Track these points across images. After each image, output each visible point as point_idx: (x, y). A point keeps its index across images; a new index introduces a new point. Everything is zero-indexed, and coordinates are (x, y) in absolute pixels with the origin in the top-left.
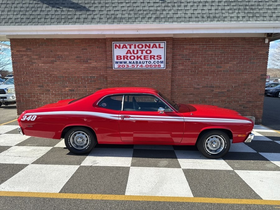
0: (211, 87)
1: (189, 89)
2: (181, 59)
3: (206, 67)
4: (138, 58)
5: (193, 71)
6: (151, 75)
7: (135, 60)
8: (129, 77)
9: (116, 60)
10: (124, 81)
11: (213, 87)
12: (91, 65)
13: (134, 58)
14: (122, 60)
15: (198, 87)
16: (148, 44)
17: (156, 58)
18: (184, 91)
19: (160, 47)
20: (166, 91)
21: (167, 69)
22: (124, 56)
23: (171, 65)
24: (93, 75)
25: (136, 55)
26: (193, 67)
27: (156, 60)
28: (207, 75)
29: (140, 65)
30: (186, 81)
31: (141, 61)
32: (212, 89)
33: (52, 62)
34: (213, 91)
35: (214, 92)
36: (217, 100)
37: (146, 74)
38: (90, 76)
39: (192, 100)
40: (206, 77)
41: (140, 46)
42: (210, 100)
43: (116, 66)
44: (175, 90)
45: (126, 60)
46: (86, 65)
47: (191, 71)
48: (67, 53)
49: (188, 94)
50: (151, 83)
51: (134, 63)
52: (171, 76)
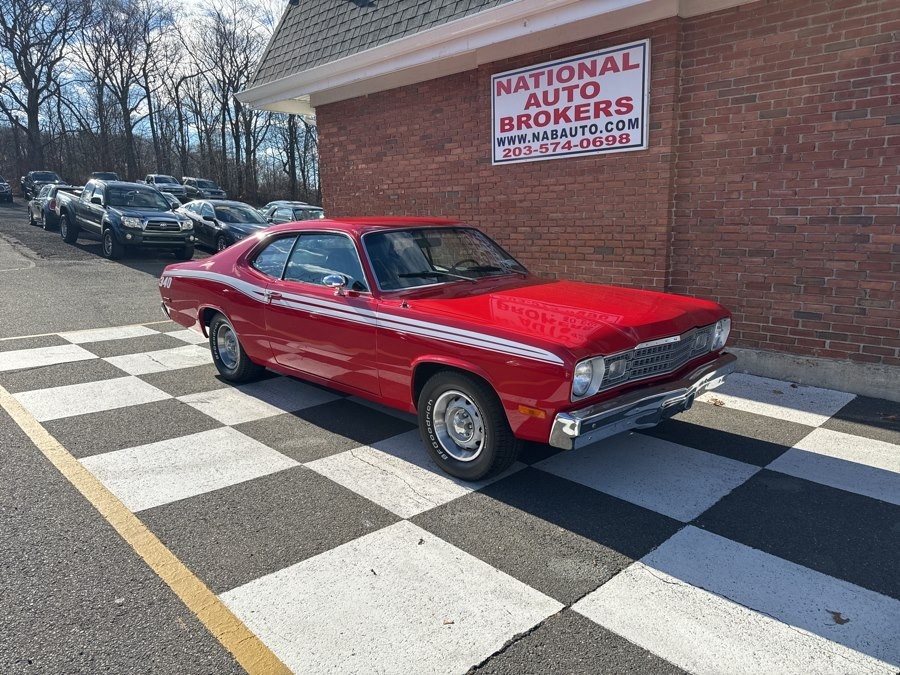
0: (858, 221)
1: (748, 229)
2: (717, 103)
3: (830, 125)
4: (561, 115)
5: (769, 151)
6: (601, 177)
7: (551, 127)
8: (535, 186)
9: (499, 135)
10: (521, 201)
11: (866, 222)
12: (451, 158)
13: (548, 121)
14: (515, 133)
15: (790, 219)
16: (588, 63)
17: (613, 108)
18: (725, 237)
19: (627, 67)
20: (651, 236)
21: (655, 150)
22: (519, 117)
23: (668, 132)
24: (456, 188)
25: (551, 110)
26: (766, 134)
27: (615, 118)
28: (838, 164)
29: (563, 141)
30: (735, 195)
31: (567, 126)
32: (859, 230)
33: (378, 158)
34: (865, 239)
35: (870, 246)
36: (883, 286)
37: (582, 173)
39: (759, 277)
40: (831, 172)
41: (565, 74)
42: (845, 283)
43: (499, 153)
44: (691, 235)
45: (524, 130)
46: (441, 159)
47: (759, 152)
48: (403, 129)
49: (743, 253)
50: (600, 207)
51: (545, 136)
52: (671, 178)
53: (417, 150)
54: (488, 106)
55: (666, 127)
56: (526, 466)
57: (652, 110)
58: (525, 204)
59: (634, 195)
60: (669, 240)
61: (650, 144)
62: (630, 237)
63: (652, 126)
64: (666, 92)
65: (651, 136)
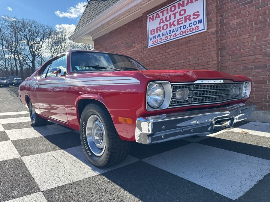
1: (254, 57)
5: (261, 22)
6: (189, 45)
8: (163, 53)
10: (159, 60)
12: (135, 49)
20: (210, 66)
21: (210, 30)
23: (215, 22)
26: (259, 15)
30: (246, 44)
37: (181, 45)
39: (261, 78)
44: (228, 64)
46: (132, 50)
47: (256, 24)
48: (120, 42)
49: (252, 68)
50: (189, 57)
52: (217, 41)
53: (124, 48)
54: (146, 27)
55: (214, 20)
56: (139, 160)
57: (207, 15)
58: (161, 61)
59: (202, 50)
60: (218, 67)
61: (208, 29)
62: (201, 67)
63: (208, 21)
64: (213, 6)
65: (208, 25)
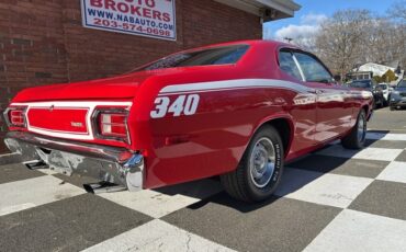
4: (134, 10)
7: (129, 15)
9: (88, 6)
10: (108, 57)
13: (127, 11)
14: (103, 9)
17: (162, 17)
23: (181, 36)
24: (25, 37)
25: (129, 4)
27: (163, 22)
29: (138, 25)
31: (139, 18)
38: (15, 39)
43: (91, 20)
45: (110, 10)
51: (126, 19)
55: (180, 33)
